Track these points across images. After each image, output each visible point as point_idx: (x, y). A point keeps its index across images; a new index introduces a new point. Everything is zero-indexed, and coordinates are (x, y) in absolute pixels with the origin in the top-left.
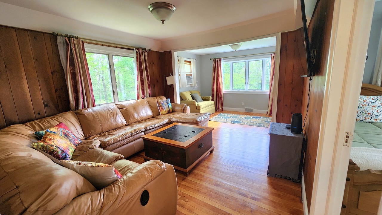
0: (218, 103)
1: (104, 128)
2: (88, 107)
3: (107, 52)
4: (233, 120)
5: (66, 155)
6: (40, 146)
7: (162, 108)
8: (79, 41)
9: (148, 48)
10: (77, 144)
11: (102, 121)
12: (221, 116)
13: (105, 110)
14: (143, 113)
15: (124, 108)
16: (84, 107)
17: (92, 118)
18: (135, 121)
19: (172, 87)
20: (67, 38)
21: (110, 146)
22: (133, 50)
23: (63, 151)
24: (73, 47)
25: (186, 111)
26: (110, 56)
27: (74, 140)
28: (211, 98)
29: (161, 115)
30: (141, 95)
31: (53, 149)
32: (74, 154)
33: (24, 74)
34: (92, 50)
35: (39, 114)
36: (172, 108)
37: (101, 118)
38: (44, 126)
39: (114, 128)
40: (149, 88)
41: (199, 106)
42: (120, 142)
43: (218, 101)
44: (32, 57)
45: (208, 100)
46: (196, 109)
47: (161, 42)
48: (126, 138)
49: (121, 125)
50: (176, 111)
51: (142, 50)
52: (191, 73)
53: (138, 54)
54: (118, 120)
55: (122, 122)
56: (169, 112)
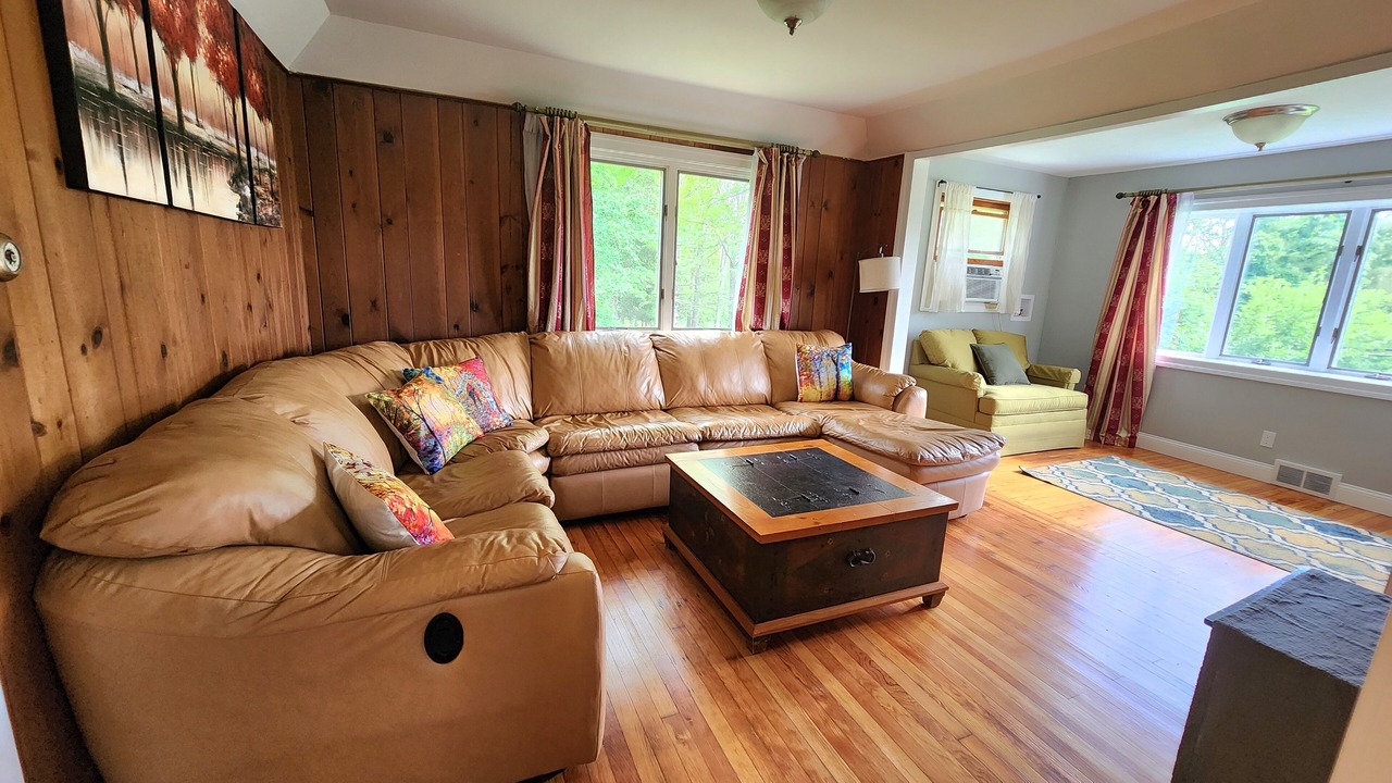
0: (1118, 405)
1: (588, 400)
2: (573, 329)
3: (662, 160)
4: (1163, 503)
5: (435, 445)
6: (383, 404)
7: (808, 377)
8: (576, 125)
9: (808, 147)
10: (495, 425)
11: (588, 377)
12: (1105, 468)
13: (608, 346)
14: (731, 381)
15: (672, 350)
16: (561, 327)
17: (565, 362)
18: (696, 401)
19: (879, 302)
20: (544, 118)
21: (574, 458)
22: (751, 153)
23: (432, 432)
24: (556, 145)
25: (905, 405)
26: (672, 172)
27: (490, 411)
28: (1076, 376)
29: (801, 401)
30: (749, 319)
31: (409, 421)
32: (466, 451)
33: (439, 218)
34: (610, 153)
35: (456, 327)
36: (853, 383)
37: (588, 368)
38: (439, 360)
39: (619, 409)
40: (786, 295)
41: (992, 402)
42: (609, 454)
43: (1119, 396)
44: (463, 171)
45: (1058, 381)
46: (974, 407)
47: (869, 119)
48: (628, 448)
49: (644, 403)
50: (864, 397)
51: (782, 152)
52: (1002, 254)
53: (765, 168)
54: (638, 383)
55: (648, 396)
56: (836, 397)
